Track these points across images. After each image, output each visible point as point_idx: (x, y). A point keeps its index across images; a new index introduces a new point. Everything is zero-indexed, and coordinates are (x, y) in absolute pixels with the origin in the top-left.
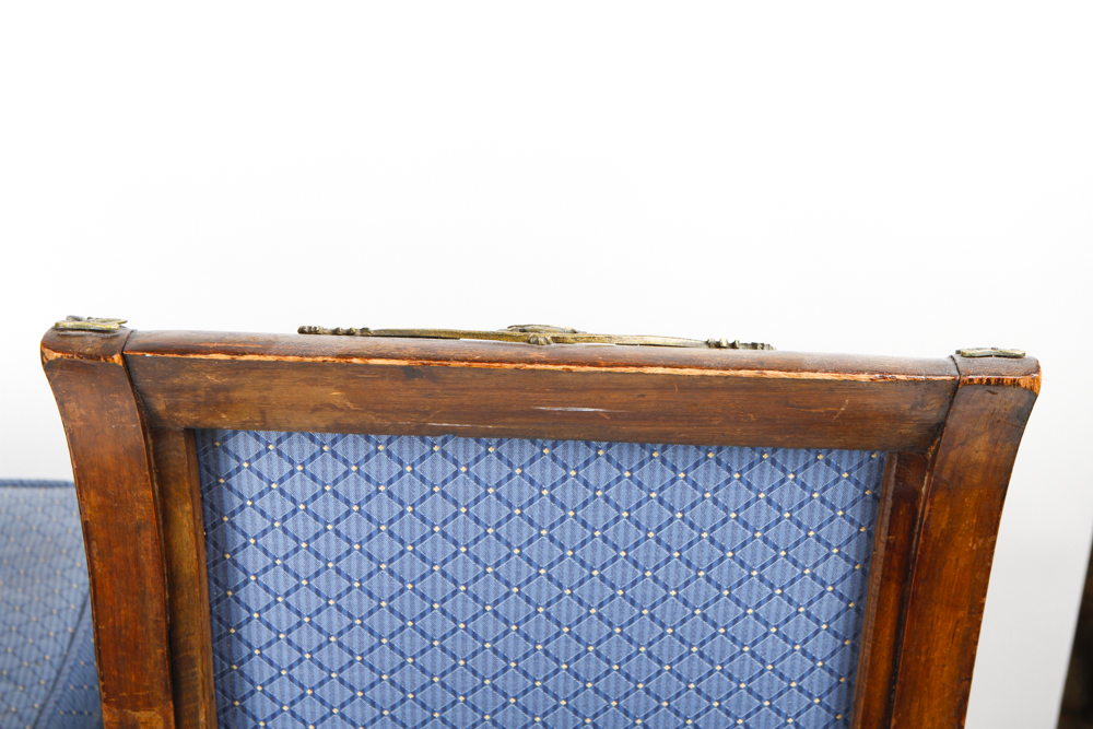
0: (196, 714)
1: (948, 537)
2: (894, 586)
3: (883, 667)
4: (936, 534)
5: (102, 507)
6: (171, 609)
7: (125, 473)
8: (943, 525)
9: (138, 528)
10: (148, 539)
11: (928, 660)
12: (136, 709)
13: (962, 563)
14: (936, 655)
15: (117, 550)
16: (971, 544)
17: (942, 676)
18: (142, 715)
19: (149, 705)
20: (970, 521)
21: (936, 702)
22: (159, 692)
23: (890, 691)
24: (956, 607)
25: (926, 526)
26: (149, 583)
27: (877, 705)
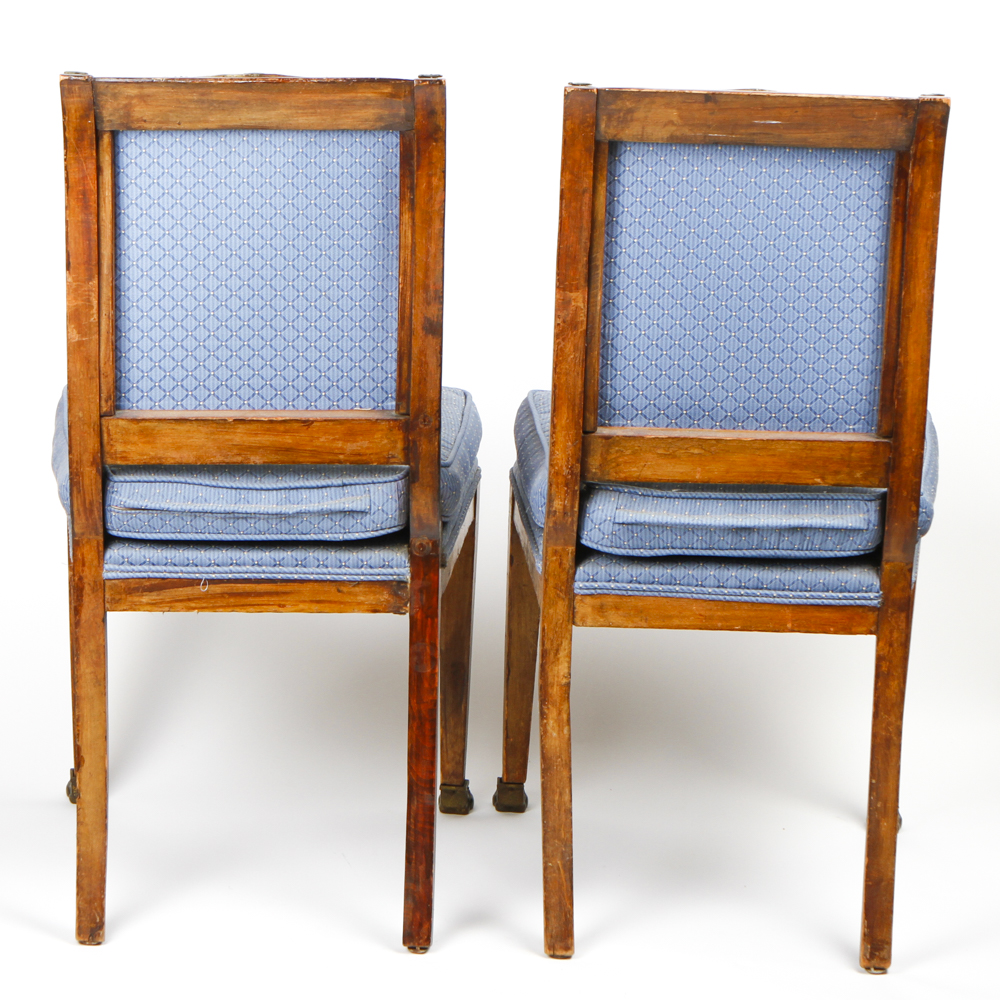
0: (596, 296)
1: (921, 192)
2: (900, 223)
3: (898, 267)
4: (916, 190)
5: (570, 181)
6: (592, 239)
7: (583, 162)
8: (919, 185)
9: (584, 191)
10: (587, 198)
11: (917, 259)
12: (571, 291)
13: (928, 206)
14: (919, 256)
15: (573, 204)
16: (930, 196)
17: (922, 267)
18: (573, 295)
19: (577, 289)
20: (930, 183)
21: (921, 281)
22: (582, 282)
23: (901, 280)
24: (927, 229)
25: (912, 186)
26: (584, 222)
27: (896, 288)
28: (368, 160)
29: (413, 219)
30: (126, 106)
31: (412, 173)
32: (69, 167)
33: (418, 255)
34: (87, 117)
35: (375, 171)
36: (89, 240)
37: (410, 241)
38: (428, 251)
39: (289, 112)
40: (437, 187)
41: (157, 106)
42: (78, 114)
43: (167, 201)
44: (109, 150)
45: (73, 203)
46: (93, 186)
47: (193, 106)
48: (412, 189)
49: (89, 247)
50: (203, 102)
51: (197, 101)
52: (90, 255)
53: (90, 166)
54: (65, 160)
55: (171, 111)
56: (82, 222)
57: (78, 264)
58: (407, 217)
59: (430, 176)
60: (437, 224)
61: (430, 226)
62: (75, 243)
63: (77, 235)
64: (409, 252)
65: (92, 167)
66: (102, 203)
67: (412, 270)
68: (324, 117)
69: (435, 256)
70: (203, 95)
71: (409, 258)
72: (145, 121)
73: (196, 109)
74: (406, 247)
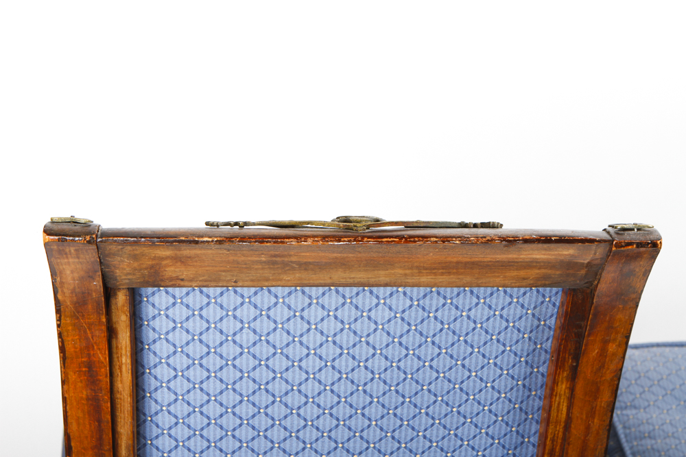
28: (514, 312)
29: (572, 390)
30: (152, 267)
31: (580, 336)
32: (65, 334)
33: (574, 431)
34: (92, 278)
35: (522, 324)
36: (99, 421)
37: (564, 415)
38: (588, 428)
39: (408, 272)
40: (614, 354)
41: (201, 267)
42: (76, 275)
43: (213, 362)
44: (126, 308)
45: (72, 377)
46: (102, 357)
47: (260, 267)
48: (577, 357)
49: (100, 431)
50: (274, 263)
51: (265, 262)
52: (100, 439)
53: (97, 333)
54: (58, 326)
55: (224, 271)
56: (88, 399)
57: (84, 449)
58: (563, 387)
59: (605, 343)
60: (605, 397)
61: (596, 398)
62: (78, 424)
63: (80, 414)
64: (560, 429)
65: (100, 335)
66: (117, 372)
67: (562, 449)
68: (461, 277)
69: (598, 433)
70: (275, 256)
71: (561, 434)
72: (182, 280)
73: (263, 269)
74: (557, 422)
